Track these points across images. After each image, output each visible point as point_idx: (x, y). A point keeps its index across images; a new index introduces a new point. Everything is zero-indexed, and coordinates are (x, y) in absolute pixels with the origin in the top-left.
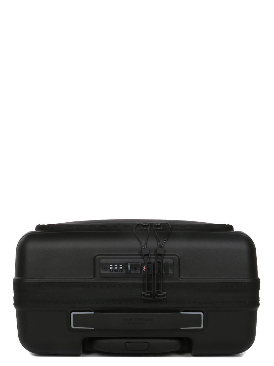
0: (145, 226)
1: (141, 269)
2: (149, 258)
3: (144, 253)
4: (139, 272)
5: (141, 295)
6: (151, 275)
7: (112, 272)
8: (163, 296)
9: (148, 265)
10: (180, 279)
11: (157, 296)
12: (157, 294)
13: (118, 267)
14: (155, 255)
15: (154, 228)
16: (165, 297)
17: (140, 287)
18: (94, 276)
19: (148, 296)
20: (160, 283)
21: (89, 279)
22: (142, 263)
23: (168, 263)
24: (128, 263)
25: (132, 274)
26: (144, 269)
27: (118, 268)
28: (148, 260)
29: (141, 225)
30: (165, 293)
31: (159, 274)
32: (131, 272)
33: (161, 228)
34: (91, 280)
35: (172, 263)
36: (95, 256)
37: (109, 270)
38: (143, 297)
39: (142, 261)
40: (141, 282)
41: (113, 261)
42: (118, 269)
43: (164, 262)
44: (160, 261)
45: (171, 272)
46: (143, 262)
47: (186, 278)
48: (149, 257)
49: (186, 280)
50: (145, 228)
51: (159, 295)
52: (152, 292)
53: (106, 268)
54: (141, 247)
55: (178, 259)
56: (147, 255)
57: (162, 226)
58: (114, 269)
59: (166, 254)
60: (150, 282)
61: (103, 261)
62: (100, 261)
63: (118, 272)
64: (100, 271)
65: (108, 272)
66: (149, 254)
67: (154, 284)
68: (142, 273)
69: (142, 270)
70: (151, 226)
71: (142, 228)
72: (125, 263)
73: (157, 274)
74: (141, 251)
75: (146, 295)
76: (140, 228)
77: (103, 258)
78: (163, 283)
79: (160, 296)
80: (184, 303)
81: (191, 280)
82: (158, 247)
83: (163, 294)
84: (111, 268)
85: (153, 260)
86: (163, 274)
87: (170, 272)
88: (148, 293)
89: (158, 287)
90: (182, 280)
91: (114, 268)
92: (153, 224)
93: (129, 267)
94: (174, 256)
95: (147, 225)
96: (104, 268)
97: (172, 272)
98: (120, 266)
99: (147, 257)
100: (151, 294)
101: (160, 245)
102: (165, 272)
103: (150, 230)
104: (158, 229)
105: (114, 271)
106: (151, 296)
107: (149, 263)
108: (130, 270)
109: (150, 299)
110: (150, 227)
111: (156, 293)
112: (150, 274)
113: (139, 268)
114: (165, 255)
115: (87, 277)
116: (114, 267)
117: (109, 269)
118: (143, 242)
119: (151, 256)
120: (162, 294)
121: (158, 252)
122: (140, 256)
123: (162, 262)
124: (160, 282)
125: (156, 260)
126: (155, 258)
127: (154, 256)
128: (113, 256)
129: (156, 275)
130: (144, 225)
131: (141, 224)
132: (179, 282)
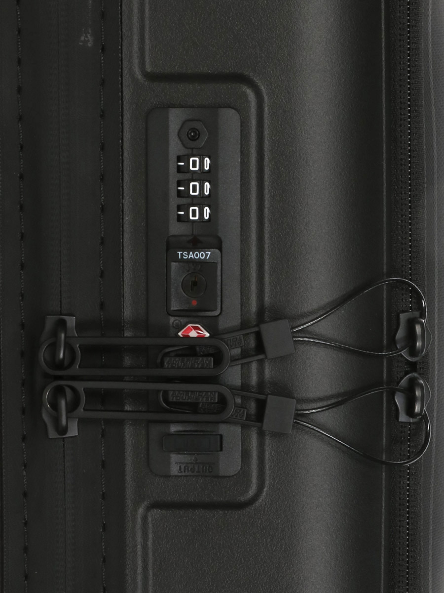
0: (411, 336)
1: (192, 315)
2: (245, 354)
3: (270, 331)
4: (175, 306)
5: (61, 314)
6: (162, 365)
7: (172, 169)
8: (56, 420)
9: (211, 351)
10: (141, 511)
11: (59, 391)
12: (68, 392)
13: (201, 200)
14: (261, 384)
15: (404, 382)
16: (52, 434)
17: (102, 306)
18: (152, 77)
19: (54, 347)
20: (123, 411)
21: (142, 50)
22: (221, 319)
23: (221, 450)
24: (220, 249)
25: (168, 267)
26: (190, 330)
27: (194, 201)
28: (237, 351)
29: (417, 314)
30: (73, 431)
31: (166, 401)
32: (174, 265)
33: (403, 418)
34: (136, 61)
35: (222, 473)
36: (257, 80)
37: (183, 151)
38: (50, 321)
39: (231, 318)
40: (127, 312)
41: (231, 174)
42: (188, 201)
43: (223, 429)
44: (231, 411)
45: (176, 463)
46: (224, 324)
47: (151, 536)
48: (249, 356)
49: (139, 539)
50: (400, 334)
51: (63, 404)
52: (76, 369)
53: (193, 139)
54: (302, 316)
55: (242, 499)
56: (260, 348)
57: (411, 420)
58: (188, 176)
59: (268, 440)
60: (128, 361)
61: (230, 120)
62: (229, 106)
63: (174, 201)
64: (181, 106)
65: (175, 147)
66: (261, 357)
67: (120, 379)
68: (172, 319)
69: (183, 320)
70: (413, 366)
71: (403, 317)
72: (220, 235)
73: (166, 393)
74: (278, 315)
75: (63, 336)
76: (403, 312)
77: (244, 124)
78: (120, 423)
79: (55, 406)
80: (26, 524)
81: (140, 562)
82: (300, 401)
83: (64, 421)
84: (194, 164)
85: (233, 375)
86: (169, 422)
87: (174, 458)
88: (69, 348)
89: (100, 398)
90: (139, 520)
91: (195, 177)
92: (424, 375)
93: (200, 255)
94: (254, 480)
95: (419, 344)
96: (194, 130)
97: (174, 470)
98: (207, 185)
99: (252, 343)
100: (66, 363)
101: (312, 410)
102: (178, 434)
103: (390, 360)
104: (399, 400)
105: (181, 176)
106: (60, 365)
107: (218, 358)
108: (182, 261)
109: (43, 354)
110: (410, 359)
111: (73, 389)
112: (166, 360)
113: (194, 303)
114: (261, 434)
115: (147, 41)
116: (202, 176)
117: (190, 151)
118: (326, 327)
119: (254, 366)
120: (67, 418)
121: (272, 401)
122: (253, 307)
123: (224, 422)
124: (128, 408)
125: (232, 388)
126: (245, 387)
127: (254, 379)
128: (253, 174)
129: (158, 391)
130: (418, 329)
131: (422, 316)
132: (129, 502)
